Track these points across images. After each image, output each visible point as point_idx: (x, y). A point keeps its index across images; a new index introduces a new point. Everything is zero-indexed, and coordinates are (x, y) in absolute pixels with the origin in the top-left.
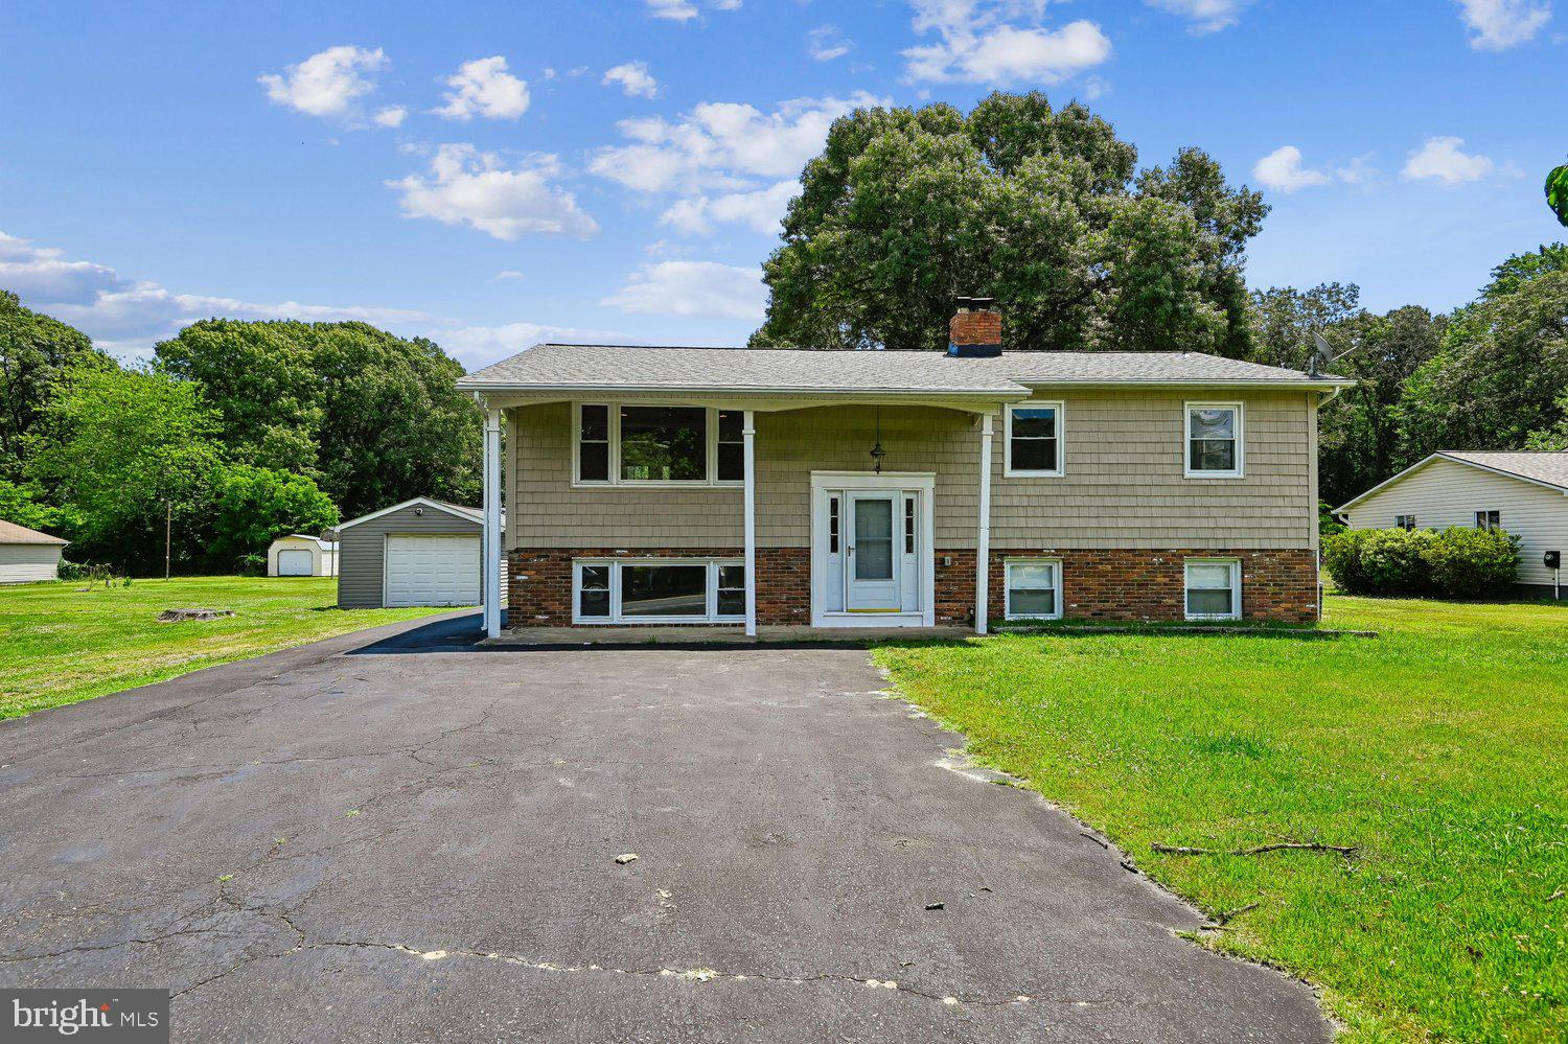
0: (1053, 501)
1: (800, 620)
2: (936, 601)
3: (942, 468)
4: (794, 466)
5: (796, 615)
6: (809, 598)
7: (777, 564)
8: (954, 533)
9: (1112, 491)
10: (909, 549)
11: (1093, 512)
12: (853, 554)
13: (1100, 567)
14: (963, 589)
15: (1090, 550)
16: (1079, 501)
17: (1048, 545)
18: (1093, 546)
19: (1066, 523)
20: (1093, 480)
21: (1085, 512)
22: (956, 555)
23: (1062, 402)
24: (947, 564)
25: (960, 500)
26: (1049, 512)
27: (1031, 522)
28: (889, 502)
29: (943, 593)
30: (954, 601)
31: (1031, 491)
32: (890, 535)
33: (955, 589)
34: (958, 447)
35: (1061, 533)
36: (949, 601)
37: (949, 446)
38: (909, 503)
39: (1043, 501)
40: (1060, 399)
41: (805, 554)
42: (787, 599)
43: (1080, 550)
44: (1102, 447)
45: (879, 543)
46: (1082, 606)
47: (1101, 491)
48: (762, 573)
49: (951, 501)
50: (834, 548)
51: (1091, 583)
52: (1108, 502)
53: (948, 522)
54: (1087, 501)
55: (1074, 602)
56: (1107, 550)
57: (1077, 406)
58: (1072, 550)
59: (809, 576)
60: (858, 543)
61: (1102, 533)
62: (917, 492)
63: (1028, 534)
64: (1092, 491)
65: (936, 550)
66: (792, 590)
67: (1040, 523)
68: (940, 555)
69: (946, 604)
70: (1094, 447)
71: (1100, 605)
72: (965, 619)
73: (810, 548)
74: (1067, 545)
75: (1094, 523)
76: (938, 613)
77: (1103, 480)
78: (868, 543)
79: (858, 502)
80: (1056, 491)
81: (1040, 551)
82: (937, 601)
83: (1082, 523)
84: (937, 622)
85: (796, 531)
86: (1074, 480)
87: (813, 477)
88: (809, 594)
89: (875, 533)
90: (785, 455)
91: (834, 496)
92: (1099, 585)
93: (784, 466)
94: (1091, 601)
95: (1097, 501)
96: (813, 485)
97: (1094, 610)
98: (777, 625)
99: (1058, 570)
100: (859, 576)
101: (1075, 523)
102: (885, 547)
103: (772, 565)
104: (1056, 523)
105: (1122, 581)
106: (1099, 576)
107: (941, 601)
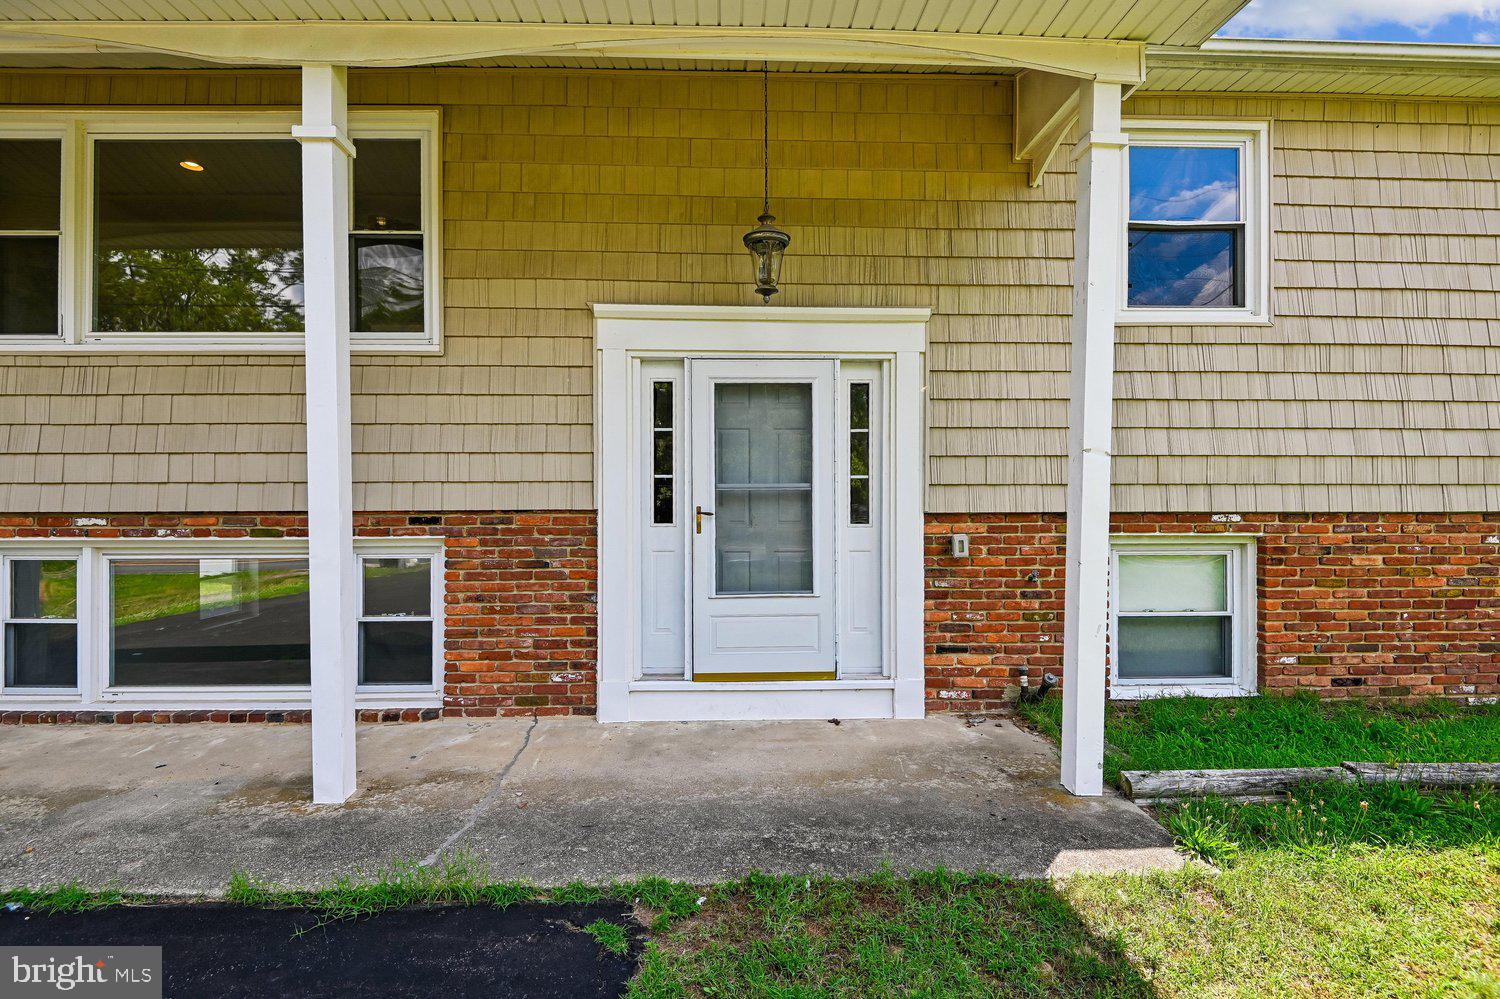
0: (1238, 387)
1: (569, 701)
2: (928, 651)
3: (947, 300)
4: (553, 292)
5: (559, 689)
6: (594, 643)
7: (510, 555)
8: (974, 471)
9: (1390, 360)
10: (859, 511)
11: (1344, 415)
12: (709, 525)
13: (1357, 559)
14: (999, 617)
15: (1332, 516)
16: (1306, 387)
17: (1225, 501)
18: (1341, 502)
19: (1271, 443)
20: (1342, 332)
21: (1319, 415)
22: (982, 528)
23: (1262, 127)
24: (957, 554)
25: (993, 386)
26: (1227, 414)
27: (1183, 442)
28: (804, 390)
29: (945, 628)
30: (976, 650)
31: (1183, 358)
32: (807, 476)
33: (978, 618)
34: (989, 243)
35: (1259, 470)
36: (964, 650)
37: (966, 243)
38: (860, 396)
39: (1212, 386)
40: (1256, 117)
41: (582, 526)
42: (537, 645)
43: (1305, 516)
44: (1367, 247)
45: (779, 496)
46: (1309, 661)
47: (1363, 360)
48: (469, 577)
49: (969, 386)
50: (663, 512)
51: (1333, 600)
52: (1382, 388)
53: (960, 443)
54: (1327, 387)
55: (1288, 651)
56: (1374, 516)
57: (1299, 138)
58: (1285, 516)
59: (594, 586)
60: (721, 498)
61: (1364, 471)
62: (880, 363)
63: (1172, 471)
64: (1339, 359)
65: (929, 517)
66: (548, 621)
67: (1202, 443)
68: (940, 529)
69: (954, 657)
70: (1343, 248)
71: (1353, 659)
72: (1006, 697)
73: (595, 512)
74: (1273, 501)
75: (1342, 443)
76: (935, 680)
77: (1366, 332)
78: (751, 497)
79: (722, 390)
80: (1246, 358)
81: (1198, 521)
82: (935, 648)
83: (1316, 443)
84: (931, 706)
85: (556, 467)
86: (1292, 331)
87: (601, 324)
88: (593, 632)
89: (765, 472)
90: (528, 264)
91: (664, 374)
92: (1350, 606)
93: (524, 292)
94: (1330, 649)
95: (1354, 388)
96: (600, 343)
97: (1340, 672)
98: (509, 714)
99: (1243, 569)
100: (723, 586)
101: (1297, 443)
102: (793, 511)
103: (496, 557)
104: (1248, 443)
105: (1410, 594)
106: (1350, 584)
107: (941, 650)
